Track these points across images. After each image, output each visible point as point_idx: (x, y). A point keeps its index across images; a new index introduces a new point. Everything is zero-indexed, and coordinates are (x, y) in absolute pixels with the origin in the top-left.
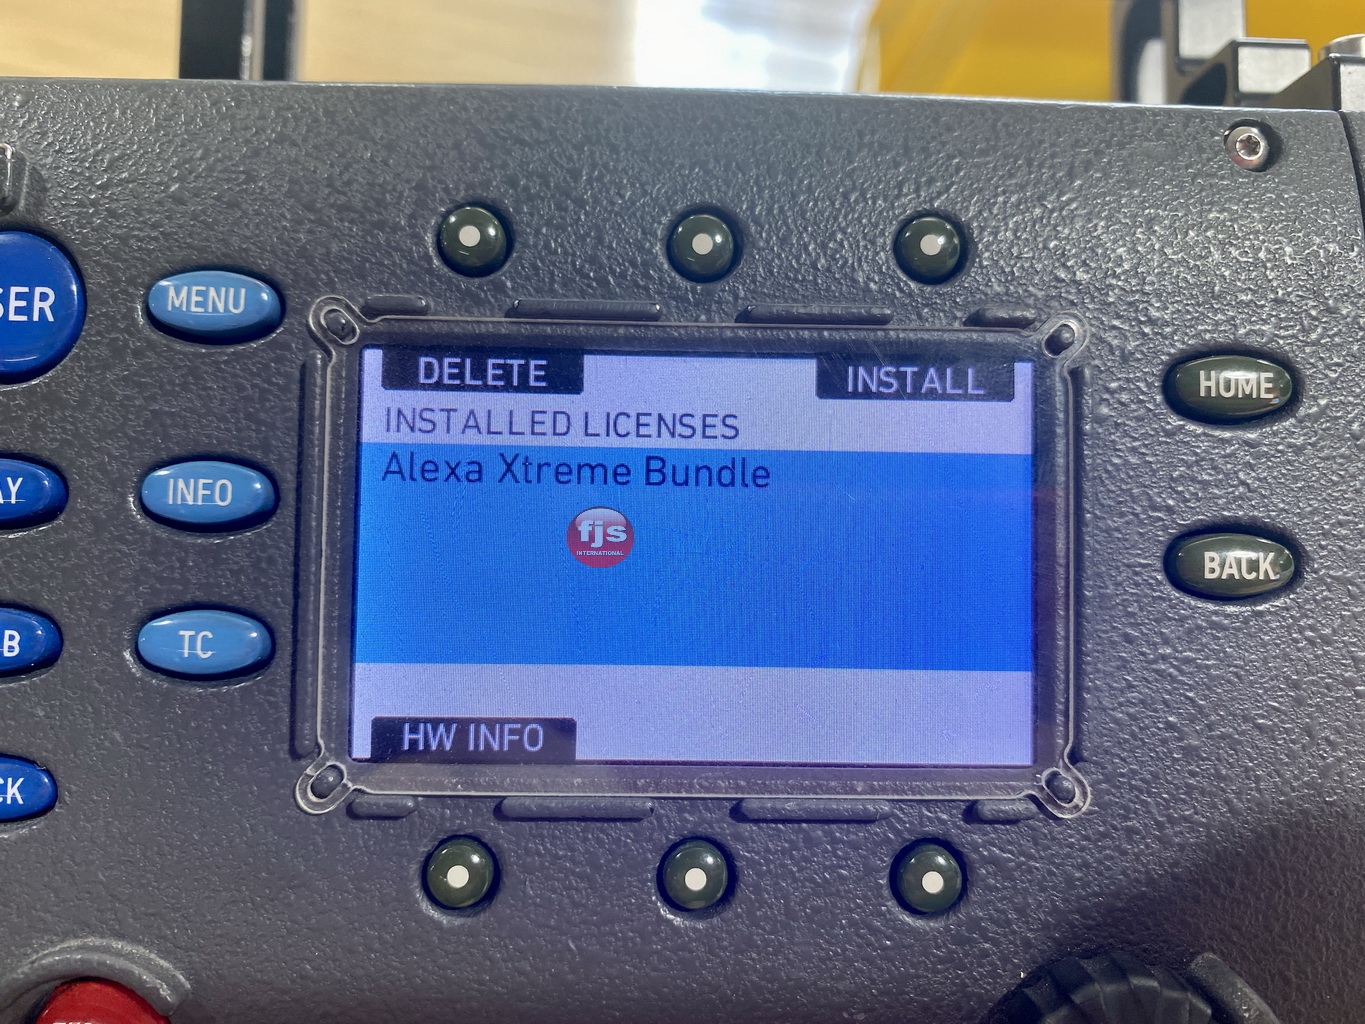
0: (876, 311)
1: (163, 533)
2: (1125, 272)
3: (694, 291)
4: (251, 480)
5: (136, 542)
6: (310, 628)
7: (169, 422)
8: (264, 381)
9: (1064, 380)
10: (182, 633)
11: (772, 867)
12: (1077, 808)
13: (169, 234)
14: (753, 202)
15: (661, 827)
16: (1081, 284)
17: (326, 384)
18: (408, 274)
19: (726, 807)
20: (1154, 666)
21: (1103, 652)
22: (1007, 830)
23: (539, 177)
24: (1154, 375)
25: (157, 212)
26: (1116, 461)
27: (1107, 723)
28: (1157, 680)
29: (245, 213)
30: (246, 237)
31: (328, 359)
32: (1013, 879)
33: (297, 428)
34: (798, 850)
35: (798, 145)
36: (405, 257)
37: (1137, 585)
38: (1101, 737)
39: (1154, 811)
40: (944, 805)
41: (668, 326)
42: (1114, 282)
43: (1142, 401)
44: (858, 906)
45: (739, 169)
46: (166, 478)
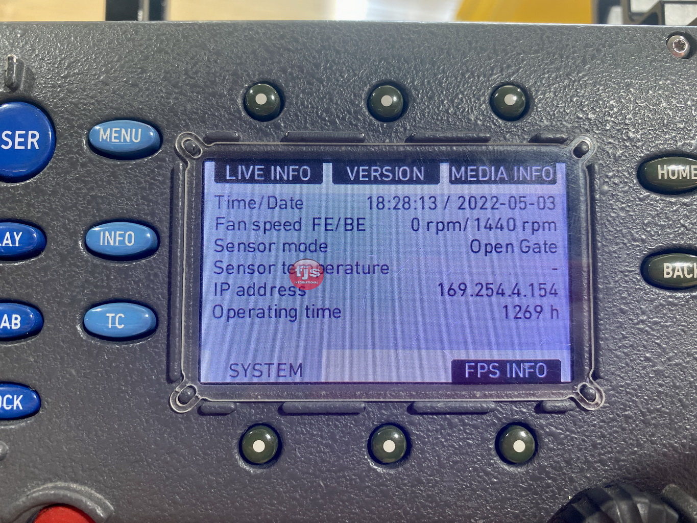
0: (482, 135)
1: (97, 261)
2: (614, 113)
3: (382, 126)
4: (145, 232)
5: (82, 266)
6: (178, 311)
7: (100, 201)
8: (151, 179)
9: (584, 171)
10: (108, 315)
11: (431, 439)
12: (597, 404)
13: (100, 101)
14: (413, 79)
15: (370, 418)
16: (591, 120)
17: (185, 178)
18: (228, 120)
19: (405, 407)
20: (637, 326)
21: (609, 319)
22: (559, 417)
23: (298, 67)
24: (632, 168)
25: (94, 90)
26: (613, 215)
27: (612, 358)
28: (639, 334)
29: (141, 89)
30: (141, 102)
31: (185, 166)
32: (563, 444)
33: (169, 204)
34: (445, 429)
35: (437, 49)
36: (226, 111)
37: (626, 282)
38: (609, 366)
39: (640, 406)
40: (524, 404)
41: (369, 145)
42: (609, 118)
43: (626, 182)
44: (478, 460)
45: (406, 62)
46: (99, 232)
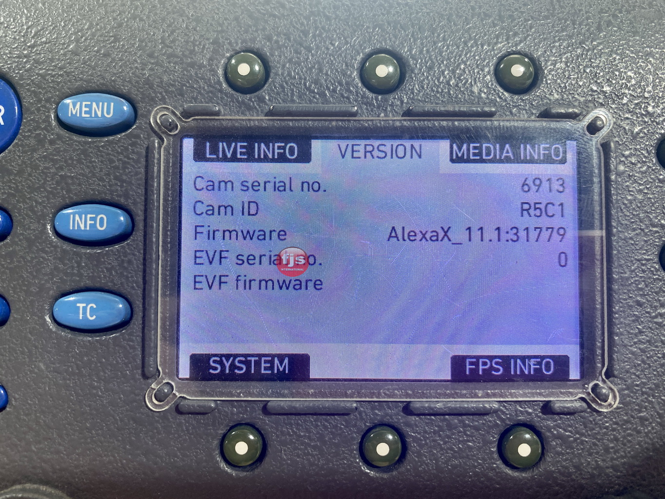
0: (487, 109)
1: (67, 246)
2: (632, 85)
3: (377, 99)
4: (118, 215)
5: (51, 252)
6: (153, 301)
7: (70, 181)
8: (125, 157)
9: (597, 149)
10: (78, 305)
11: (428, 441)
12: (610, 405)
13: (69, 73)
14: (411, 47)
15: (362, 419)
16: (606, 93)
17: (161, 157)
18: (208, 93)
19: (400, 407)
20: (655, 320)
21: (624, 312)
22: (568, 418)
23: (284, 35)
24: (651, 146)
25: (62, 60)
26: (629, 198)
27: (627, 354)
28: (657, 328)
29: (113, 60)
30: (114, 74)
31: (161, 143)
32: (573, 448)
33: (144, 184)
34: (443, 431)
35: (436, 15)
36: (206, 83)
37: (644, 271)
38: (624, 363)
39: (657, 407)
40: (530, 404)
41: (362, 120)
42: (627, 91)
43: (645, 162)
44: (479, 464)
45: (403, 28)
46: (69, 214)
